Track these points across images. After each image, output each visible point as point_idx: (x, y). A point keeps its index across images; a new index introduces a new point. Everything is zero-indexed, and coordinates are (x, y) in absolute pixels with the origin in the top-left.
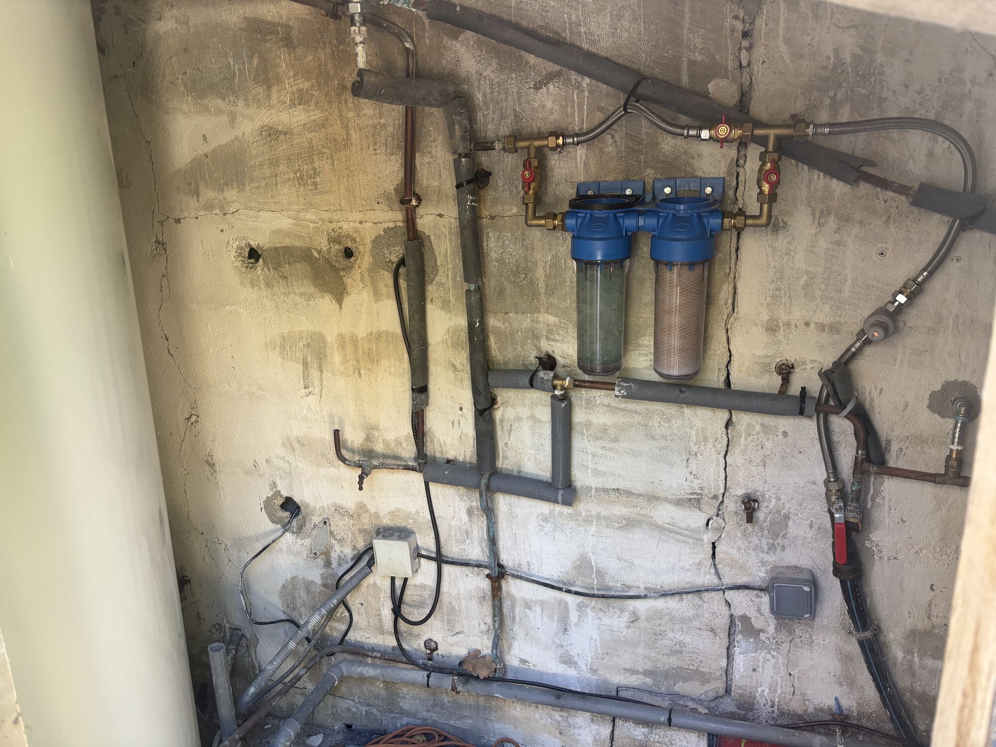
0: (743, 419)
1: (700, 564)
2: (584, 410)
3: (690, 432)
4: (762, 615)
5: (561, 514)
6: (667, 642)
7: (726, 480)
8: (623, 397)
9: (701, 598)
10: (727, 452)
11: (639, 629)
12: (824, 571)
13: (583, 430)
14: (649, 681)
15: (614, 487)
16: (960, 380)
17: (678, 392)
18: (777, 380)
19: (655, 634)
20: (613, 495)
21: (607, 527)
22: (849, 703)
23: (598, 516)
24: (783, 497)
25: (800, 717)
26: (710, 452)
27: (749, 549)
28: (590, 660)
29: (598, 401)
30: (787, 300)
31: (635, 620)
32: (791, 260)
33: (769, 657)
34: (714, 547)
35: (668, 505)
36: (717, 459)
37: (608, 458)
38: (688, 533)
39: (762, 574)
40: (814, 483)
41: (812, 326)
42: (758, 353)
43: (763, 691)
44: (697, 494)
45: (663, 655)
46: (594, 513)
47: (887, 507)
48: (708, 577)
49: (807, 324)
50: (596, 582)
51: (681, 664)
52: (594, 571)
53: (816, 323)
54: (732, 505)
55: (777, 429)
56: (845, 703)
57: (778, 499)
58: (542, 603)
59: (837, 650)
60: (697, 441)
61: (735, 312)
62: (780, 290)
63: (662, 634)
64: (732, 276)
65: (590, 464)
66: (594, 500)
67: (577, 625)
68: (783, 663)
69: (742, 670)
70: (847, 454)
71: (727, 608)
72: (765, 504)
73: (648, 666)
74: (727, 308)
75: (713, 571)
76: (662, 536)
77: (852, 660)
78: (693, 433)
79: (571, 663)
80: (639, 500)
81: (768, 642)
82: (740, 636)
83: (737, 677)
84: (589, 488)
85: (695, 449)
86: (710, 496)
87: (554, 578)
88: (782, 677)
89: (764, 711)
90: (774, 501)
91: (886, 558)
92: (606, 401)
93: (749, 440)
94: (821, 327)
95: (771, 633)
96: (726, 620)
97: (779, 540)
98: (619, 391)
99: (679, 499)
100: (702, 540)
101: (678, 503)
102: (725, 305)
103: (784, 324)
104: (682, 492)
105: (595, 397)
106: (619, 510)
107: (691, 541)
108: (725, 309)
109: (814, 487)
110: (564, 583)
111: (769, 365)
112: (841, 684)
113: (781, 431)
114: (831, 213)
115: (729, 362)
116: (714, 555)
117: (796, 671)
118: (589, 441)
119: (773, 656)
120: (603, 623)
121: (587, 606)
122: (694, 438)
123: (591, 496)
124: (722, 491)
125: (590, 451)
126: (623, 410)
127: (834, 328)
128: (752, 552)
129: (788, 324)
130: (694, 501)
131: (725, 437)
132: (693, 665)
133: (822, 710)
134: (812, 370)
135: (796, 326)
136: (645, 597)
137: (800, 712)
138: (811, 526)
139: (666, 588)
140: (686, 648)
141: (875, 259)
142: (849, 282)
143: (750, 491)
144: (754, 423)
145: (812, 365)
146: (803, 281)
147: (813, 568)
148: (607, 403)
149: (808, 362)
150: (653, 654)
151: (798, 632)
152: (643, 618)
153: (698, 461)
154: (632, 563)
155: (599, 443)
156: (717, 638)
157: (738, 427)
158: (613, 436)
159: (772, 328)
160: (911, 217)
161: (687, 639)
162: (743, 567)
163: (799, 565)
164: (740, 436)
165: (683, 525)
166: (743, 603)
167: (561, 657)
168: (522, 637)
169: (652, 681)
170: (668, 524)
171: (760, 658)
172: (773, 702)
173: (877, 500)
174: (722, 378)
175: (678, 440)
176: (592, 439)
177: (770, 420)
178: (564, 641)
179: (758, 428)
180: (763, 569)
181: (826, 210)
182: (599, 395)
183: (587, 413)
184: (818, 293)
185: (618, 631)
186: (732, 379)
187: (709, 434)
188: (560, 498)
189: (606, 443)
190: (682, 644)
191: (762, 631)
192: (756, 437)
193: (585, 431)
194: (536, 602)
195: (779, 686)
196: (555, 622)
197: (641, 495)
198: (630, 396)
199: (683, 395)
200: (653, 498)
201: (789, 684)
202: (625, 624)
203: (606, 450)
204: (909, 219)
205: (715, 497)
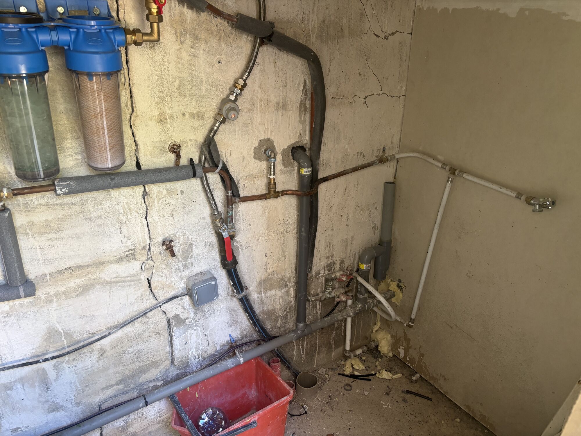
0: (154, 189)
1: (142, 295)
2: (23, 214)
3: (118, 207)
4: (185, 309)
5: (22, 306)
6: (128, 356)
7: (149, 233)
8: (65, 194)
9: (147, 317)
10: (146, 214)
11: (107, 357)
12: (216, 268)
13: (26, 231)
14: (121, 387)
15: (66, 267)
16: (266, 138)
17: (109, 180)
18: (172, 157)
19: (120, 355)
20: (66, 273)
21: (66, 298)
22: (236, 334)
23: (57, 294)
24: (187, 233)
25: (214, 355)
26: (135, 218)
27: (172, 273)
28: (73, 398)
29: (36, 203)
30: (168, 99)
31: (103, 353)
32: (167, 69)
33: (193, 331)
34: (149, 281)
35: (112, 265)
36: (142, 222)
37: (56, 247)
38: (130, 279)
39: (182, 285)
40: (204, 218)
41: (187, 116)
42: (155, 141)
43: (192, 352)
44: (131, 250)
45: (128, 365)
46: (52, 292)
47: (241, 220)
48: (149, 301)
49: (184, 115)
50: (65, 342)
51: (142, 364)
52: (63, 335)
53: (189, 113)
54: (157, 249)
55: (177, 190)
56: (234, 336)
57: (184, 235)
58: (22, 380)
59: (227, 309)
60: (124, 213)
61: (135, 112)
62: (163, 92)
63: (125, 352)
64: (127, 83)
65: (40, 256)
66: (50, 283)
67: (57, 380)
68: (201, 331)
69: (179, 347)
70: (219, 195)
71: (164, 315)
72: (177, 241)
73: (119, 377)
74: (128, 110)
75: (151, 296)
76: (112, 288)
77: (235, 311)
78: (121, 208)
79: (58, 408)
80: (89, 269)
81: (191, 323)
82: (175, 328)
83: (177, 352)
84: (44, 276)
85: (124, 219)
86: (141, 248)
87: (28, 356)
88: (201, 339)
89: (194, 362)
90: (182, 237)
91: (244, 249)
92: (43, 201)
93: (160, 202)
94: (193, 116)
95: (192, 317)
96: (166, 323)
97: (189, 260)
98: (61, 190)
99: (119, 258)
100: (140, 279)
101: (119, 260)
102: (127, 107)
103: (169, 116)
104: (121, 252)
105: (32, 200)
106: (74, 282)
107: (133, 283)
108: (127, 110)
109: (204, 221)
110: (38, 356)
111: (164, 147)
112: (231, 326)
113: (179, 191)
114: (187, 33)
115: (137, 150)
116: (150, 286)
117: (208, 332)
118: (35, 238)
119: (195, 330)
120: (78, 368)
121: (63, 362)
122: (122, 211)
123: (47, 281)
124: (148, 242)
125: (37, 247)
126: (61, 205)
127: (200, 116)
128: (174, 274)
129: (172, 116)
130: (131, 255)
131: (144, 205)
132: (149, 360)
133: (224, 345)
134: (192, 146)
135: (177, 117)
136: (110, 334)
137: (213, 353)
138: (205, 245)
139: (121, 321)
140: (143, 353)
141: (216, 66)
142: (204, 83)
143: (166, 236)
144: (161, 190)
145: (192, 143)
146: (176, 84)
147: (210, 269)
148: (44, 203)
149: (188, 141)
150: (121, 368)
151: (206, 309)
152: (108, 349)
153: (128, 227)
154: (94, 316)
155: (43, 238)
156: (161, 337)
157: (152, 195)
158: (57, 228)
159: (162, 120)
160: (232, 37)
161: (142, 347)
162: (170, 286)
163: (202, 271)
164: (154, 201)
165: (126, 274)
166: (172, 308)
167: (48, 409)
168: (9, 413)
169: (123, 386)
170: (115, 278)
171: (189, 335)
172: (198, 355)
173: (237, 218)
174: (134, 163)
175: (111, 216)
176: (37, 236)
177: (170, 185)
178: (49, 396)
179: (164, 192)
180: (182, 282)
181: (184, 31)
182: (35, 198)
183: (27, 215)
184: (187, 92)
185: (92, 367)
186: (141, 162)
187: (132, 206)
188: (22, 294)
189: (51, 236)
190: (140, 351)
191: (187, 319)
192: (164, 199)
193: (28, 231)
194: (15, 382)
195: (200, 345)
196: (37, 387)
197: (90, 265)
198: (72, 192)
199: (113, 182)
200: (99, 264)
201: (205, 340)
202: (96, 359)
203: (52, 241)
204: (231, 38)
205: (144, 248)
